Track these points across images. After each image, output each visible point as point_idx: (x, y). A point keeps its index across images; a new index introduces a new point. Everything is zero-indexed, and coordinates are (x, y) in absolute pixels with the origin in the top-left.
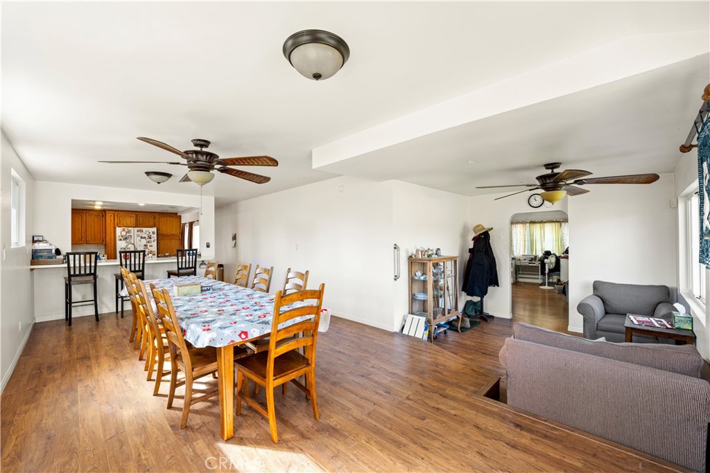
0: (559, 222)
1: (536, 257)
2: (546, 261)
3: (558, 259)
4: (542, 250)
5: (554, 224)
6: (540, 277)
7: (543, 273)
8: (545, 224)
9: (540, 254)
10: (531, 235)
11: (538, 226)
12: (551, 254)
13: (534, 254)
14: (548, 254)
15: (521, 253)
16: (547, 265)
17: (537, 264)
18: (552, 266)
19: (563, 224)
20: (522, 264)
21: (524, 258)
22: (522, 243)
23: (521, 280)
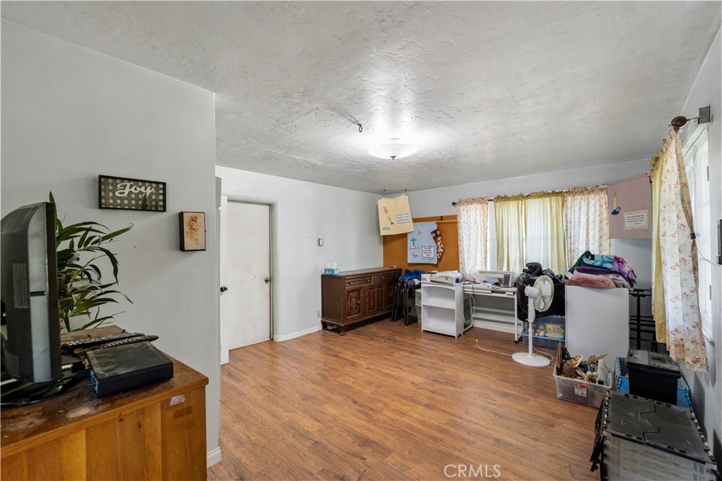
0: (560, 193)
1: (507, 277)
2: (529, 290)
3: (559, 286)
4: (521, 261)
5: (547, 200)
6: (516, 320)
7: (523, 315)
8: (530, 202)
9: (517, 271)
10: (499, 227)
11: (512, 205)
12: (540, 273)
13: (505, 269)
14: (534, 271)
15: (479, 267)
16: (530, 302)
17: (510, 292)
18: (544, 306)
19: (569, 199)
20: (478, 292)
21: (483, 277)
22: (480, 245)
23: (478, 324)
